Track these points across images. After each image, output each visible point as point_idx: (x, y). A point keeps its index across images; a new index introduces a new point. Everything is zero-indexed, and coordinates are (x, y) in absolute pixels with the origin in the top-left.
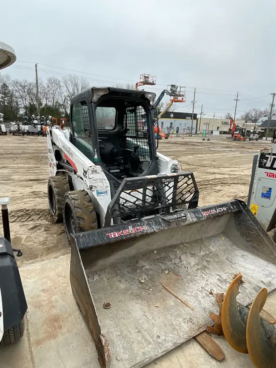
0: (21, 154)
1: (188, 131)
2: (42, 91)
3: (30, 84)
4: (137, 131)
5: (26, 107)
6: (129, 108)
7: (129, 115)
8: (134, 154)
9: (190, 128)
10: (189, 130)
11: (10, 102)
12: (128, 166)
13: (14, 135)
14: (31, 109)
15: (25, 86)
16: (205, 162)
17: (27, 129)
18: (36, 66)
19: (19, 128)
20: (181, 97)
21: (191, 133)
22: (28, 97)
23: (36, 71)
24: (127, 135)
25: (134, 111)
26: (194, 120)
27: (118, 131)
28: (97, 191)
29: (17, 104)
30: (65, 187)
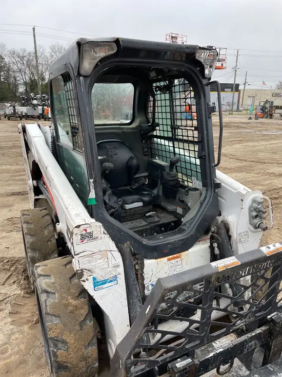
0: (11, 148)
1: (228, 108)
2: (44, 63)
3: (29, 54)
4: (174, 128)
5: (25, 84)
6: (158, 84)
7: (158, 97)
8: (168, 174)
9: (231, 103)
10: (229, 105)
11: (7, 78)
12: (158, 191)
13: (9, 119)
14: (32, 86)
15: (23, 57)
16: (261, 155)
17: (25, 111)
18: (34, 29)
19: (14, 111)
20: (221, 63)
21: (232, 110)
22: (27, 71)
23: (34, 37)
24: (155, 133)
25: (168, 89)
26: (235, 93)
27: (139, 126)
28: (94, 279)
29: (15, 79)
30: (46, 234)
